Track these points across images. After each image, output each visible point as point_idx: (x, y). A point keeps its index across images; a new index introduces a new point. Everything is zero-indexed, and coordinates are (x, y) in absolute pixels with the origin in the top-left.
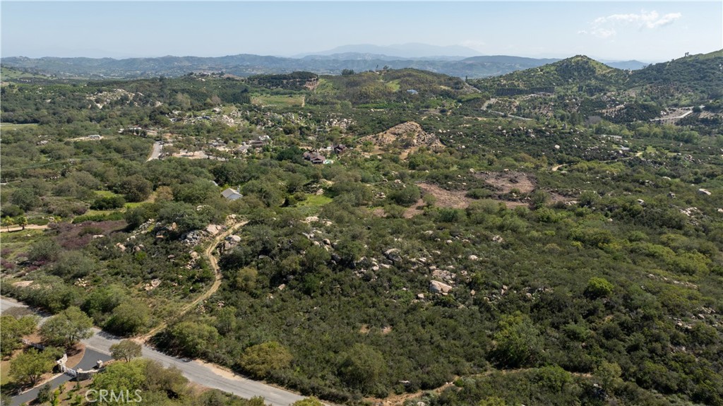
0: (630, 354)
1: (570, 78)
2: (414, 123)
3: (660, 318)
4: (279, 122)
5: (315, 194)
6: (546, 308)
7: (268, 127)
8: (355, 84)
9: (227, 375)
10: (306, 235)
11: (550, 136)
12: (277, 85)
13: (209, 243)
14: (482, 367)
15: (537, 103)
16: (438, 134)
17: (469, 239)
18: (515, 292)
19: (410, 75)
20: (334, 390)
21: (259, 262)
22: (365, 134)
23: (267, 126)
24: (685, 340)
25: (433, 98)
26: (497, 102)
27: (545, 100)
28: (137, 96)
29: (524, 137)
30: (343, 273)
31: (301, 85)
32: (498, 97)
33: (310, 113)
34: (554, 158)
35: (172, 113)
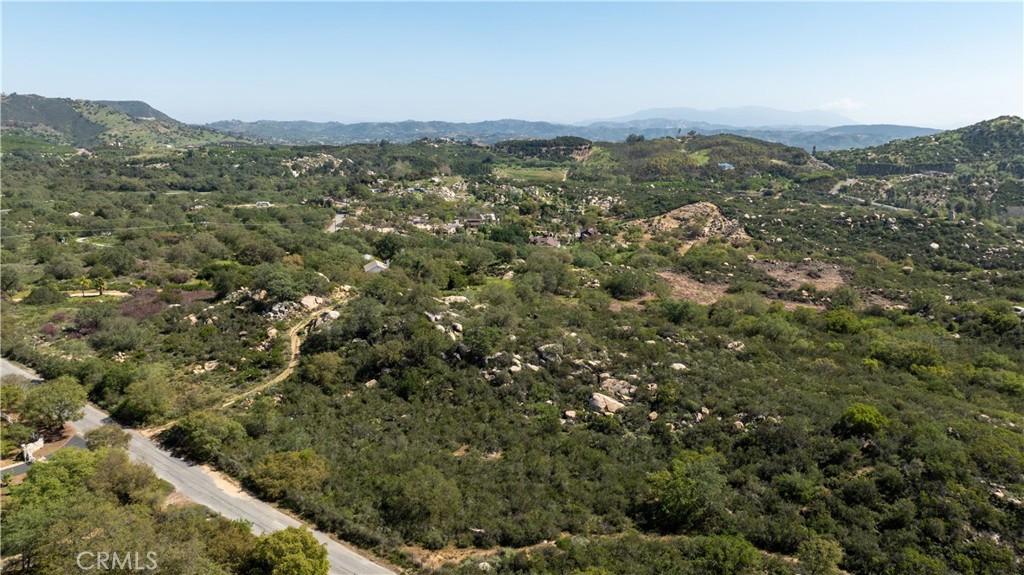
0: (883, 532)
1: (985, 151)
2: (709, 204)
3: (961, 478)
4: (516, 199)
5: (501, 279)
6: (760, 445)
7: (500, 204)
8: (642, 154)
9: (231, 489)
10: (430, 315)
11: (924, 229)
12: (532, 154)
13: (299, 320)
14: (615, 525)
15: (921, 186)
16: (742, 220)
17: (687, 342)
18: (720, 419)
19: (726, 144)
20: (362, 529)
21: (352, 346)
22: (633, 217)
23: (498, 202)
24: (1001, 522)
25: (758, 176)
26: (857, 184)
27: (936, 182)
28: (345, 162)
29: (880, 229)
30: (465, 371)
31: (565, 154)
32: (859, 177)
33: (562, 187)
34: (927, 263)
35: (376, 182)
